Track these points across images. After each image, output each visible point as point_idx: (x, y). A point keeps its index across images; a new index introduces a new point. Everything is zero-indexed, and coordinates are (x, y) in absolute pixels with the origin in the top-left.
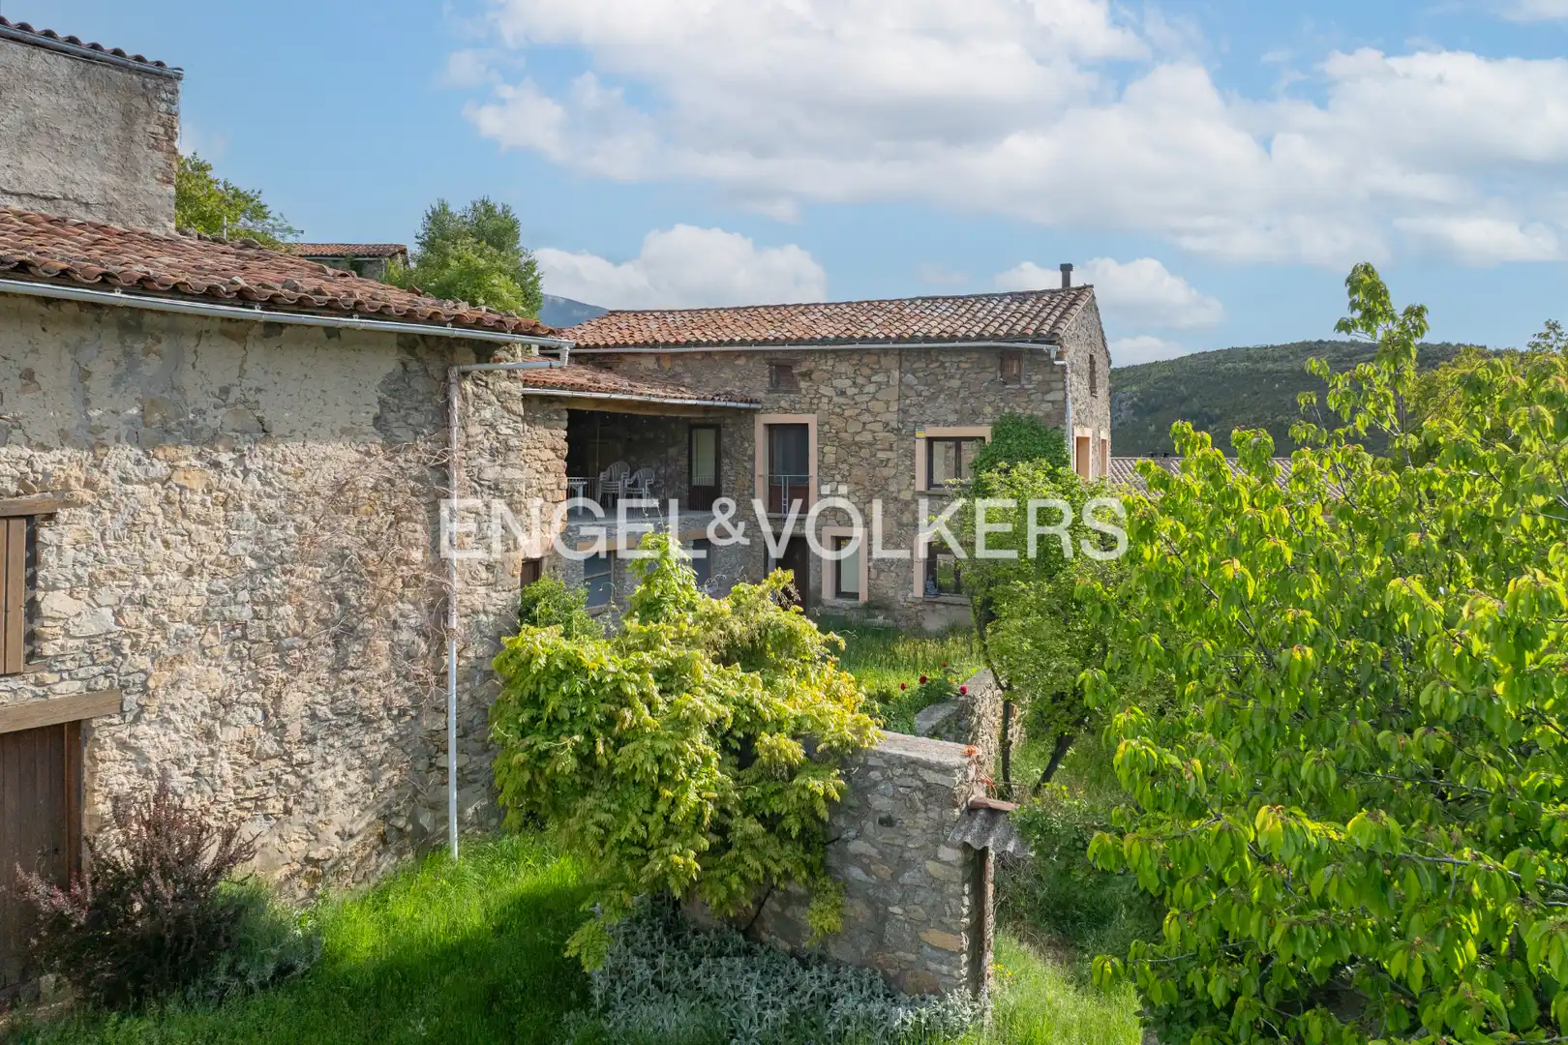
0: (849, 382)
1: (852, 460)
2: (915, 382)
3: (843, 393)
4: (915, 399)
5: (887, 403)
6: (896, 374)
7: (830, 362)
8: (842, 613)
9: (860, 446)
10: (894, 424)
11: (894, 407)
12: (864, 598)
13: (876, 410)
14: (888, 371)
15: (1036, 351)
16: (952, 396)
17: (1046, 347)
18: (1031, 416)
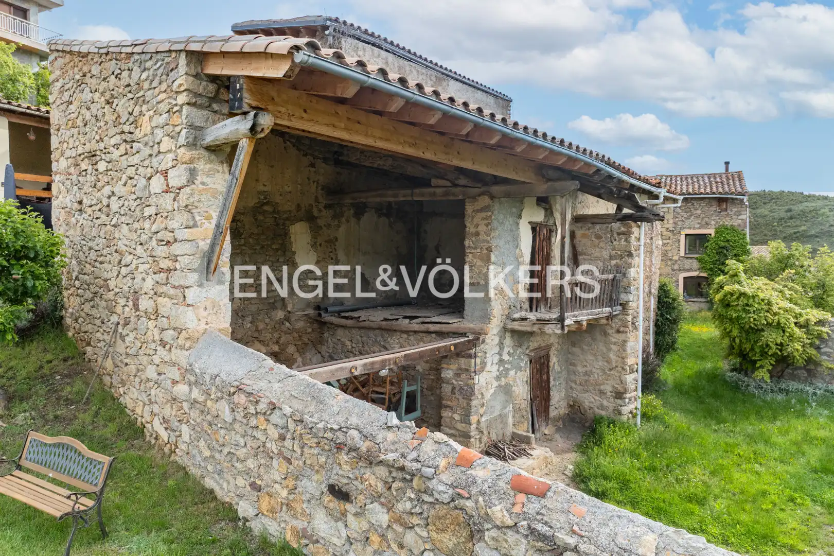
2: (681, 211)
4: (680, 218)
10: (671, 229)
11: (671, 222)
15: (736, 199)
16: (697, 217)
17: (742, 197)
18: (732, 225)
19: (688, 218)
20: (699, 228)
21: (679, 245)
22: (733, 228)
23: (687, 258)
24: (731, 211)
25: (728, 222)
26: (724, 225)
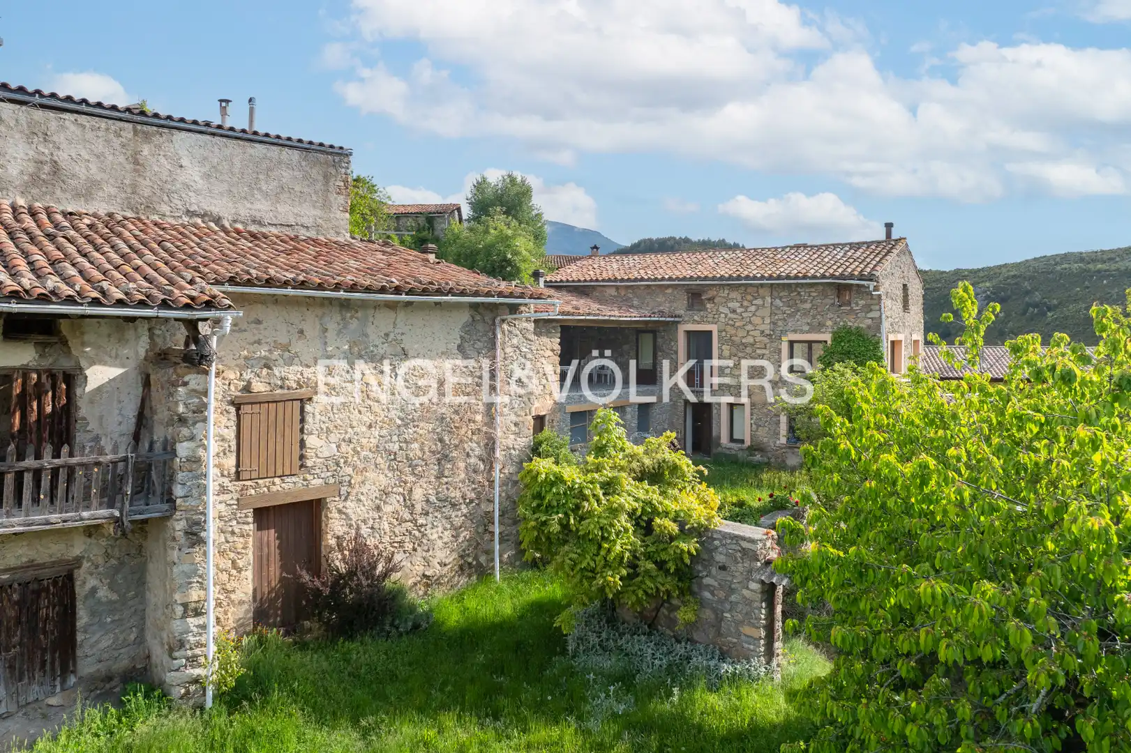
0: (738, 305)
1: (740, 354)
2: (781, 304)
3: (734, 311)
4: (781, 316)
5: (763, 318)
6: (769, 299)
7: (726, 292)
8: (734, 452)
9: (745, 345)
10: (768, 332)
11: (768, 321)
12: (748, 443)
13: (756, 322)
14: (763, 298)
15: (862, 286)
16: (805, 314)
17: (870, 283)
18: (857, 328)
19: (792, 315)
20: (807, 332)
21: (780, 358)
22: (859, 333)
25: (851, 323)
26: (844, 327)
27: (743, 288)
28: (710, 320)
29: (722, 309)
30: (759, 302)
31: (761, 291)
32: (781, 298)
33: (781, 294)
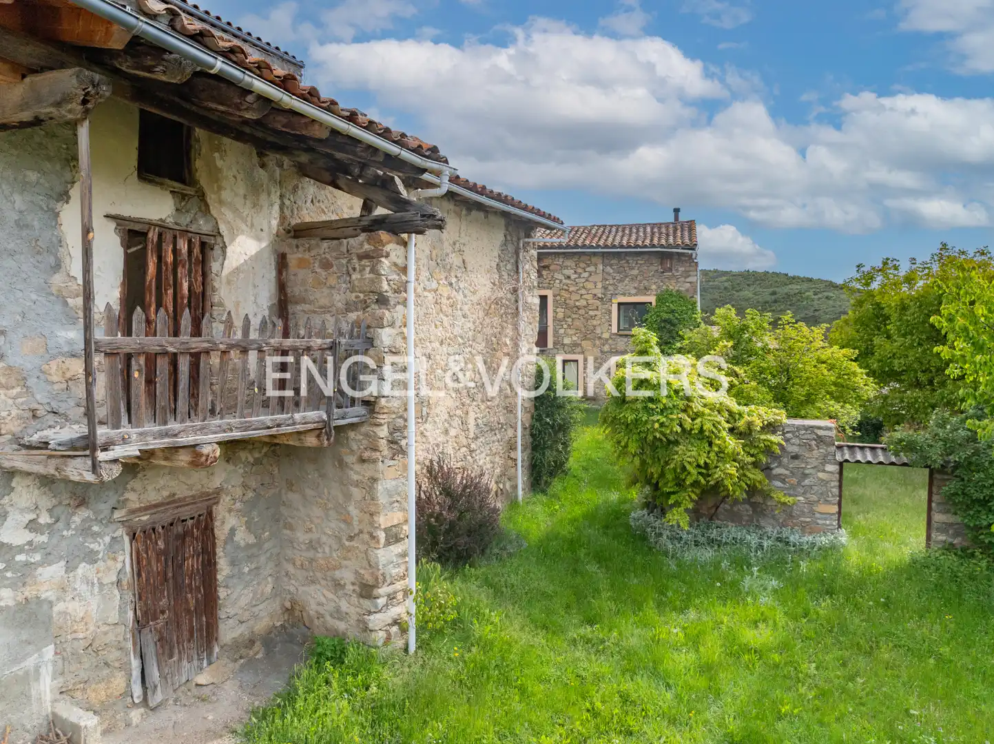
0: (573, 271)
1: (574, 316)
2: (612, 271)
3: (569, 277)
4: (611, 282)
6: (601, 267)
7: (561, 260)
9: (579, 307)
10: (600, 296)
11: (600, 285)
13: (589, 287)
14: (596, 265)
15: (683, 254)
16: (633, 279)
17: (690, 252)
18: (678, 291)
19: (621, 281)
20: (636, 295)
21: (610, 318)
22: (680, 295)
23: (621, 335)
24: (677, 271)
25: (673, 286)
26: (667, 290)
27: (577, 257)
28: (545, 285)
29: (556, 276)
30: (592, 269)
31: (594, 260)
32: (611, 266)
33: (612, 262)
